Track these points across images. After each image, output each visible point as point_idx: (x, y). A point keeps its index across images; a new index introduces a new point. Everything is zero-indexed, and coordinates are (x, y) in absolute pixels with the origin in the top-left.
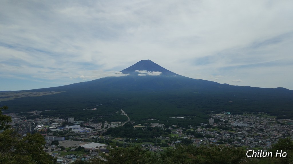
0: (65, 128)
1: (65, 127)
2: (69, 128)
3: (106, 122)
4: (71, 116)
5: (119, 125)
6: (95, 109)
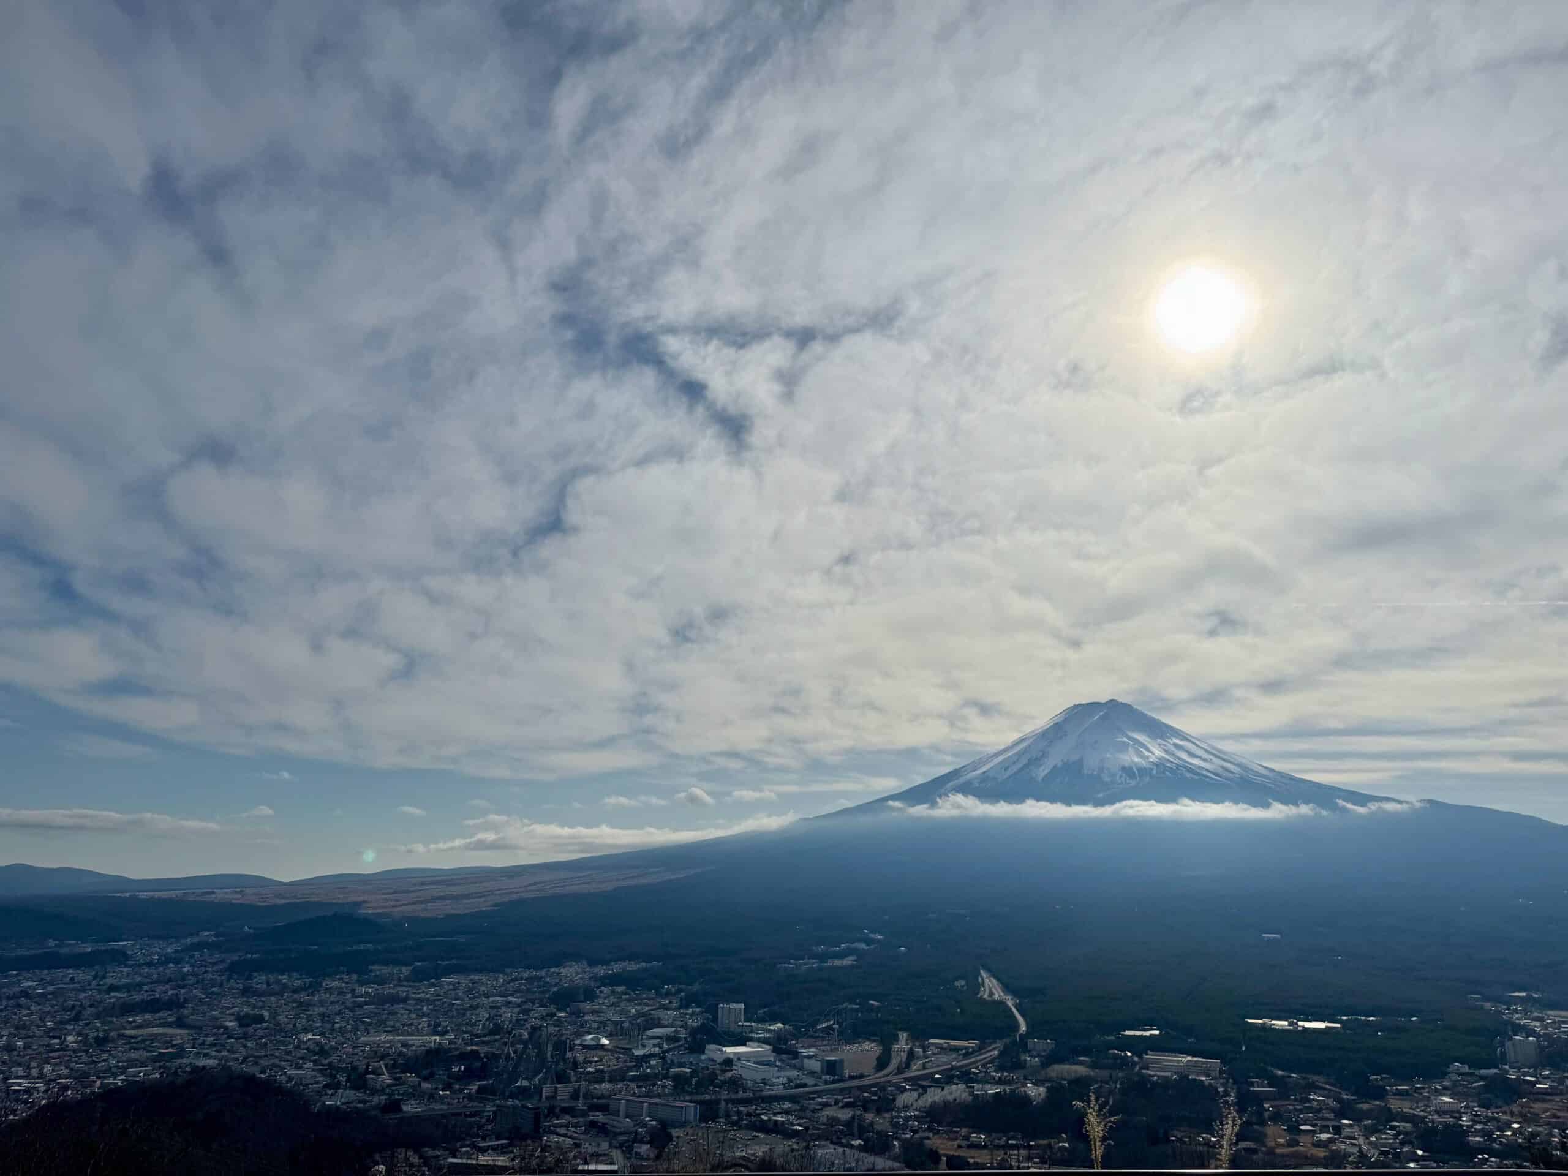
0: (703, 1057)
1: (703, 1053)
2: (719, 1058)
3: (903, 1036)
4: (733, 995)
5: (967, 1055)
6: (849, 961)
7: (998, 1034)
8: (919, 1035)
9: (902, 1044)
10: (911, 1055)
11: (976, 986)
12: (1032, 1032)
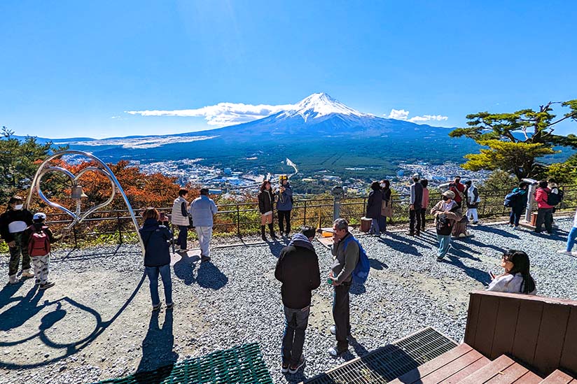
0: (222, 180)
2: (226, 180)
3: (269, 174)
4: (228, 166)
6: (255, 158)
7: (291, 173)
8: (273, 173)
9: (269, 176)
10: (271, 178)
11: (286, 163)
12: (299, 171)
